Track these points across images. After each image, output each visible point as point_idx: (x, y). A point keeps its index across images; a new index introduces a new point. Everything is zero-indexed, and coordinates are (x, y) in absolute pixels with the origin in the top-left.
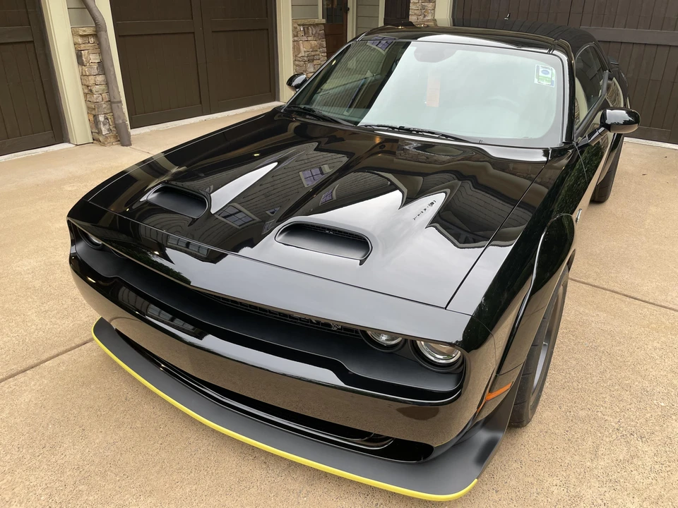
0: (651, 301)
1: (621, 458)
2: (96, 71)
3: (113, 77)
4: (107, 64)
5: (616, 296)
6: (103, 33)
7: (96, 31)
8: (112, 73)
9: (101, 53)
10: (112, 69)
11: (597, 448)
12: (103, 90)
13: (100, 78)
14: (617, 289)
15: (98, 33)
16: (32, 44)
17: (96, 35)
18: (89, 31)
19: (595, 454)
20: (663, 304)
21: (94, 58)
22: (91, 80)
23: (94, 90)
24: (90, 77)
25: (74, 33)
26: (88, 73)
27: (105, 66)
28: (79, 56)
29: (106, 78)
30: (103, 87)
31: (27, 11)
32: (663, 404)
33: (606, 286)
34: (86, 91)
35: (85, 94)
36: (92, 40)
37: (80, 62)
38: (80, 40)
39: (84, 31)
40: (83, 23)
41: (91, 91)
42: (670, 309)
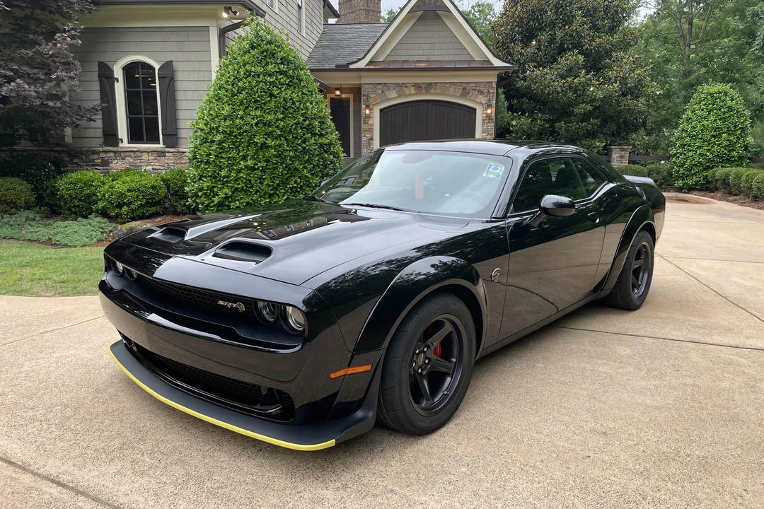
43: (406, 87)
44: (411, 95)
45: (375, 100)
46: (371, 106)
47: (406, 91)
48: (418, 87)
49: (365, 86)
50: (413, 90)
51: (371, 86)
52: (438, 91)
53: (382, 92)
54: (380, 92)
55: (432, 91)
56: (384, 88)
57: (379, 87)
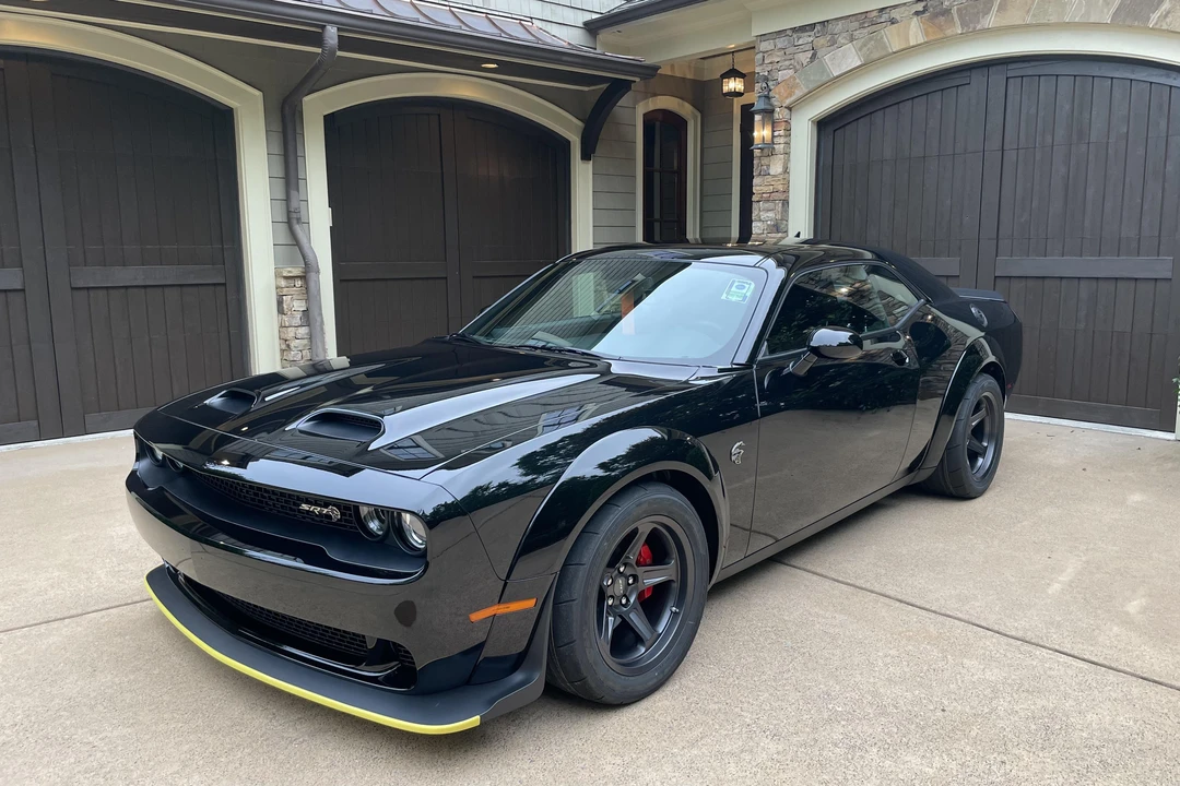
0: (933, 609)
1: (726, 750)
2: (297, 321)
3: (319, 329)
4: (314, 312)
5: (882, 599)
6: (312, 276)
7: (305, 272)
8: (318, 324)
9: (307, 300)
10: (319, 319)
11: (701, 738)
12: (305, 346)
13: (303, 331)
14: (892, 593)
15: (307, 275)
16: (223, 288)
17: (304, 278)
18: (296, 272)
19: (693, 744)
20: (948, 612)
21: (299, 305)
22: (291, 333)
23: (292, 345)
24: (290, 329)
25: (278, 275)
26: (287, 324)
27: (311, 316)
28: (280, 303)
29: (310, 331)
30: (305, 342)
31: (223, 249)
32: (840, 709)
33: (876, 589)
34: (284, 347)
35: (282, 351)
36: (299, 283)
37: (281, 311)
38: (283, 283)
39: (290, 272)
40: (292, 263)
41: (288, 346)
42: (955, 618)
43: (893, 22)
44: (909, 51)
45: (791, 88)
46: (780, 114)
47: (893, 39)
48: (936, 15)
49: (764, 46)
50: (915, 32)
51: (781, 43)
52: (1014, 17)
53: (814, 55)
54: (805, 57)
55: (991, 21)
56: (822, 41)
57: (805, 39)
